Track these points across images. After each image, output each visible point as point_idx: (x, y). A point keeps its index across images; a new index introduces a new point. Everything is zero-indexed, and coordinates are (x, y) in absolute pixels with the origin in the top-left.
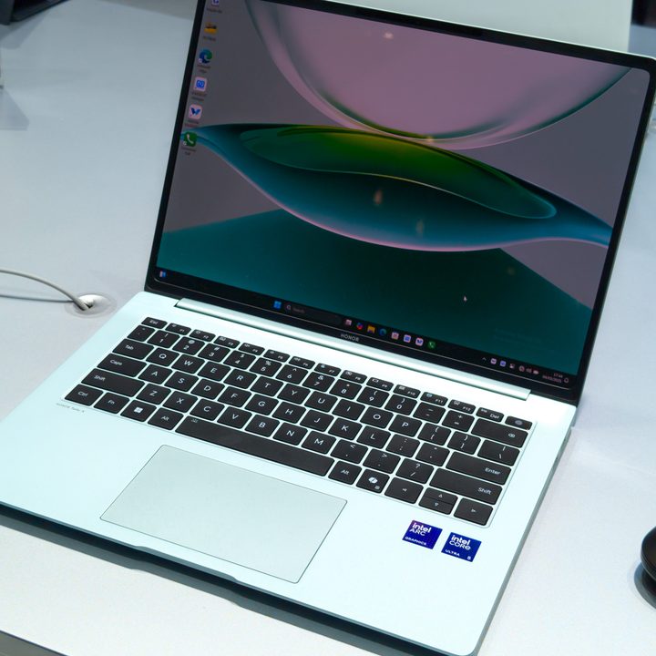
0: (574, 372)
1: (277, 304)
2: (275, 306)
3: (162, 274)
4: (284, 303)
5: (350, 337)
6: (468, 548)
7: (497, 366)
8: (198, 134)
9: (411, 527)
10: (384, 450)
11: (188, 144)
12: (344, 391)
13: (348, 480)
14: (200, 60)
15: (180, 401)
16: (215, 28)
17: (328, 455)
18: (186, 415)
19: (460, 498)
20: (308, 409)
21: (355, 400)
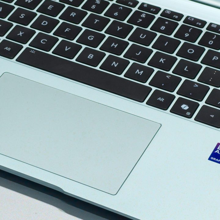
9: (216, 149)
10: (195, 80)
12: (163, 28)
13: (163, 106)
15: (21, 34)
17: (147, 84)
18: (25, 46)
20: (131, 43)
21: (172, 36)
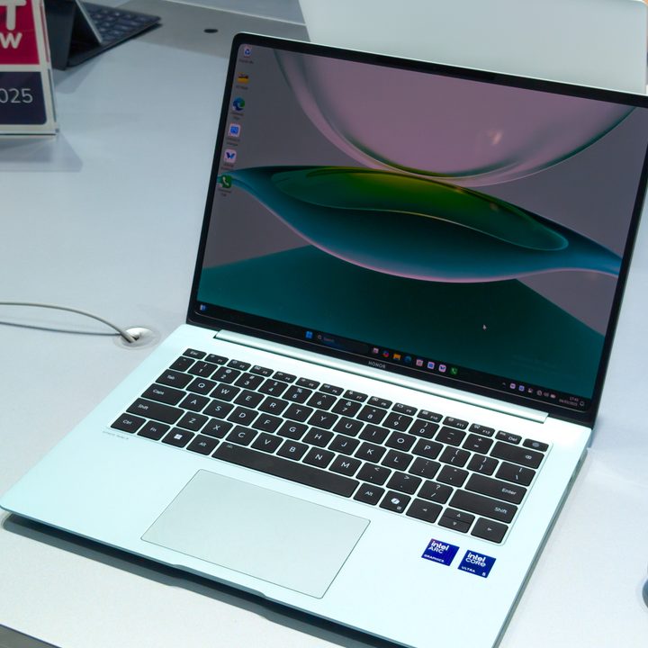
0: (589, 396)
1: (309, 334)
2: (307, 336)
3: (202, 307)
4: (315, 333)
5: (377, 365)
6: (483, 565)
7: (516, 391)
8: (233, 176)
9: (430, 545)
10: (406, 472)
11: (224, 186)
12: (370, 416)
13: (372, 501)
14: (234, 108)
15: (217, 428)
16: (247, 77)
17: (354, 478)
18: (222, 441)
19: (477, 517)
20: (336, 434)
21: (380, 425)
